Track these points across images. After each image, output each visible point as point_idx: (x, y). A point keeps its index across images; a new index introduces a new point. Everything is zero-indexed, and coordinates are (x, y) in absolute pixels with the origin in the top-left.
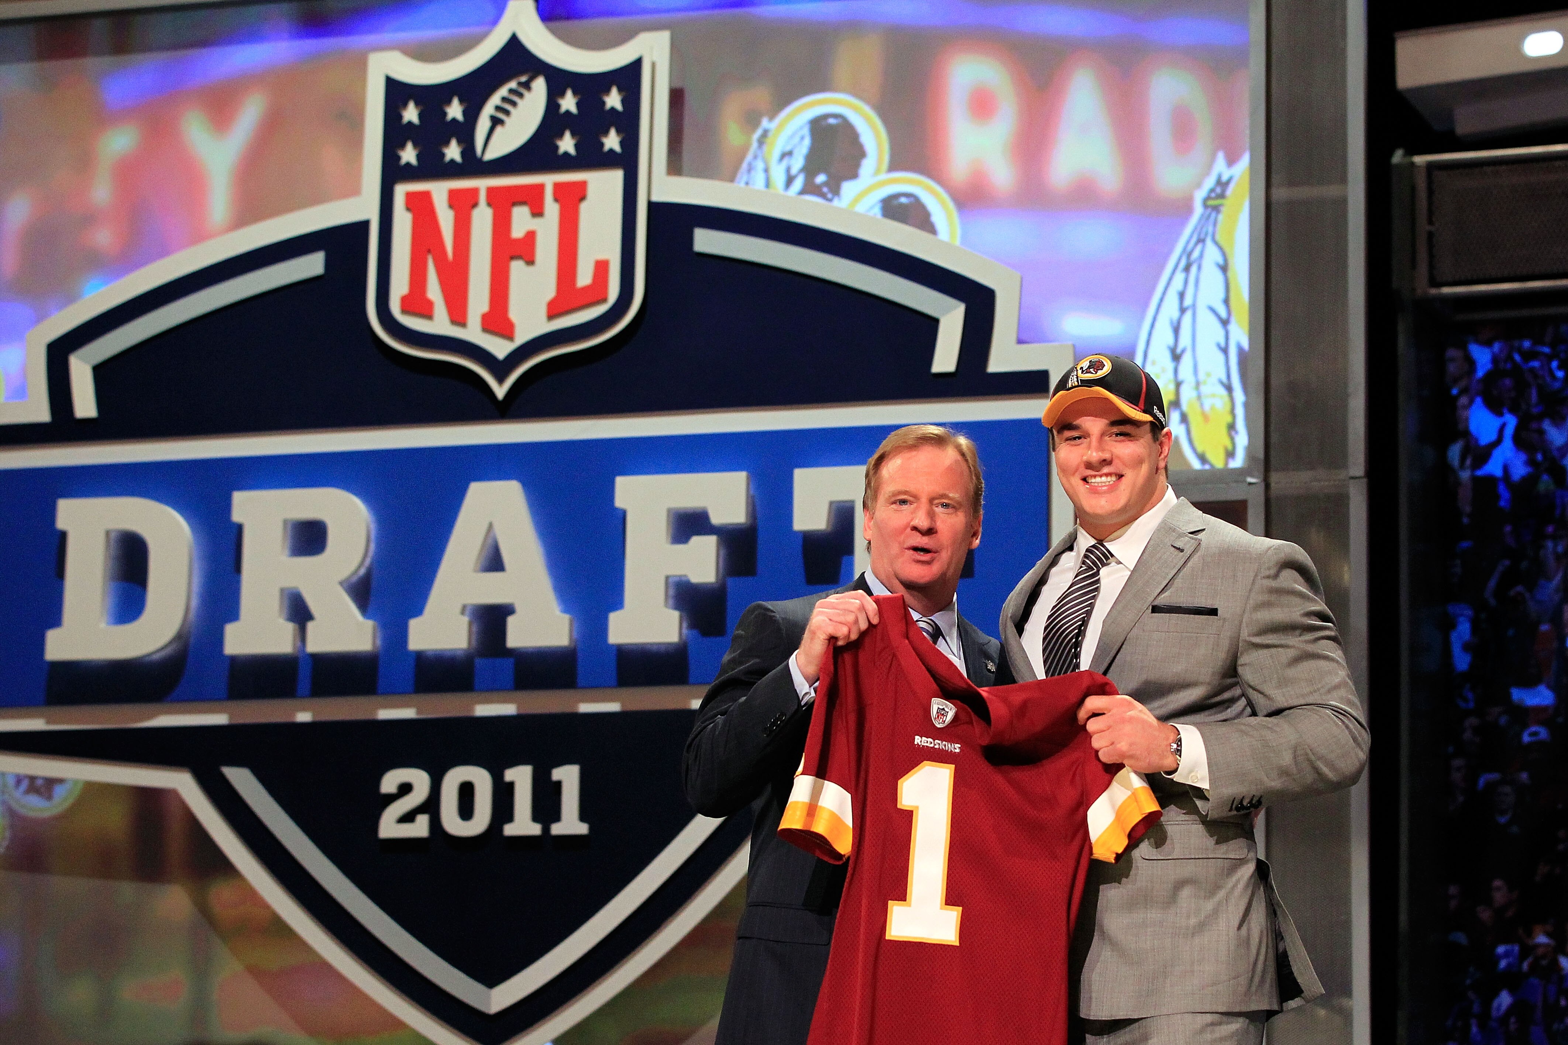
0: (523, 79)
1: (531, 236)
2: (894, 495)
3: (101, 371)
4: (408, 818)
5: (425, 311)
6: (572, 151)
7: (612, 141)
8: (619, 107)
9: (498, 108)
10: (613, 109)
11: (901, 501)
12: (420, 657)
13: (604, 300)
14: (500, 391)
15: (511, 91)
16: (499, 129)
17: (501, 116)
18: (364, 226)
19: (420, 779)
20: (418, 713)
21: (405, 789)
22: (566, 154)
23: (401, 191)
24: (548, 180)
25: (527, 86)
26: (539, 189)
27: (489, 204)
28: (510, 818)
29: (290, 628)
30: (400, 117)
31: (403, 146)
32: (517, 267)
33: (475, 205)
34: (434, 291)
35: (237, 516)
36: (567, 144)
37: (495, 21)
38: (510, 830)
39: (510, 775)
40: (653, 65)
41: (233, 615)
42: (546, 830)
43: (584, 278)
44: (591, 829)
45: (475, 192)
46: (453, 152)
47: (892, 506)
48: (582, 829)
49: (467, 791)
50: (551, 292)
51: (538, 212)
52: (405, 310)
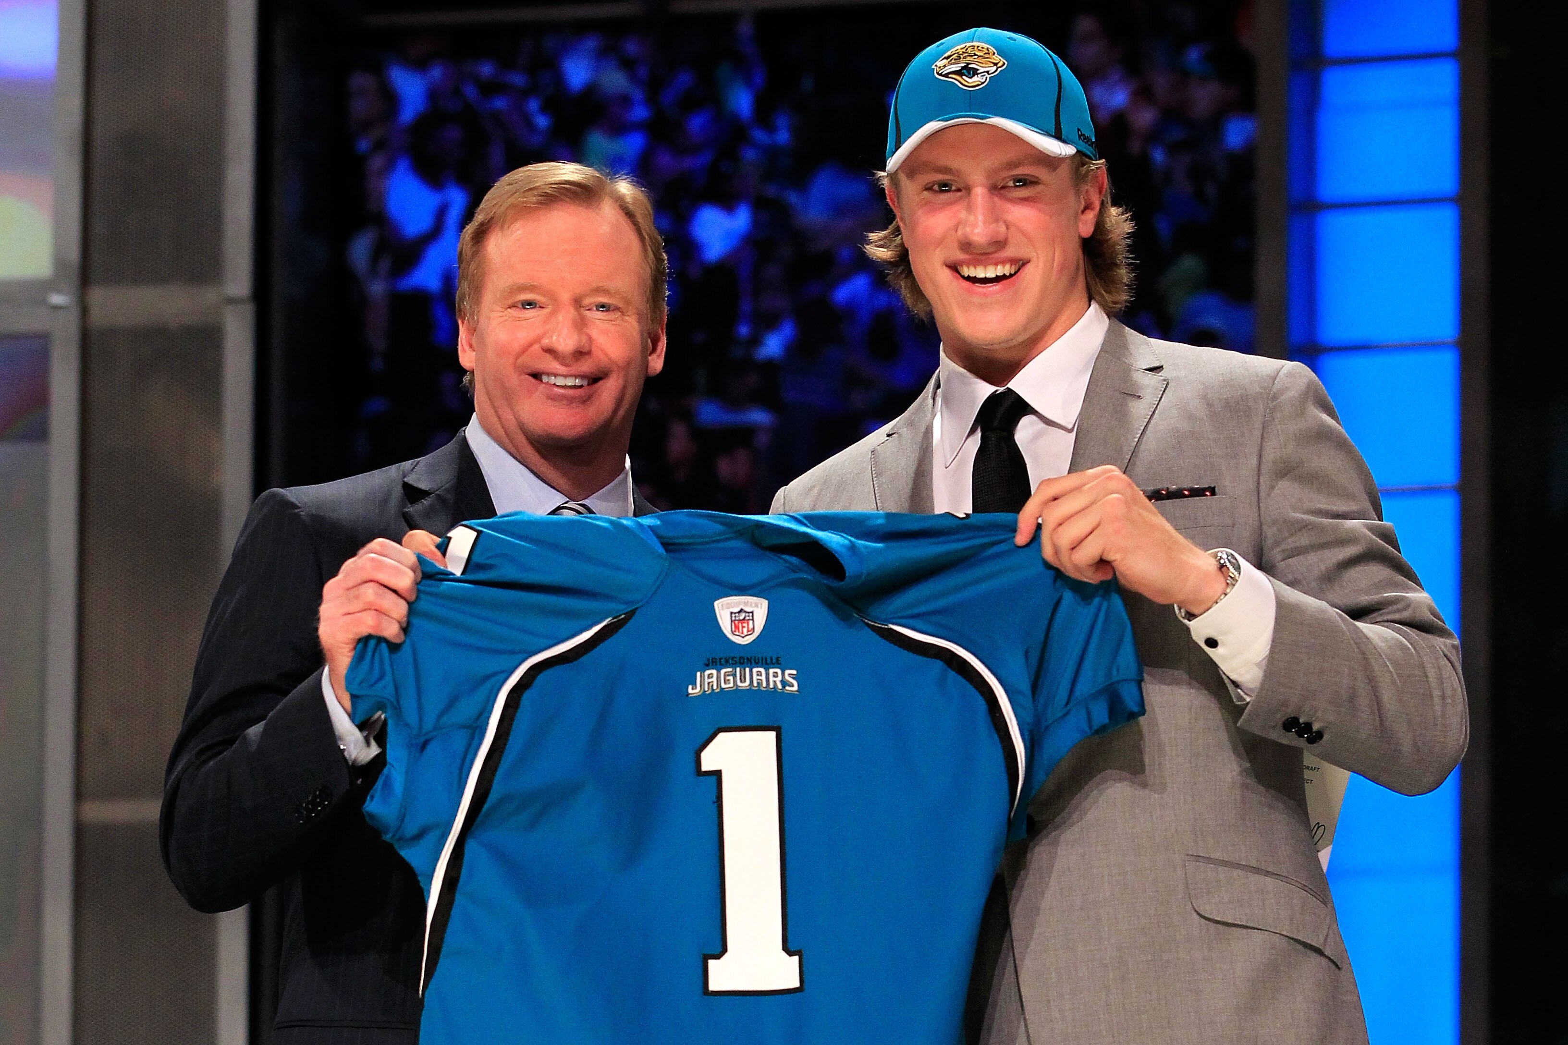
2: (512, 293)
11: (525, 302)
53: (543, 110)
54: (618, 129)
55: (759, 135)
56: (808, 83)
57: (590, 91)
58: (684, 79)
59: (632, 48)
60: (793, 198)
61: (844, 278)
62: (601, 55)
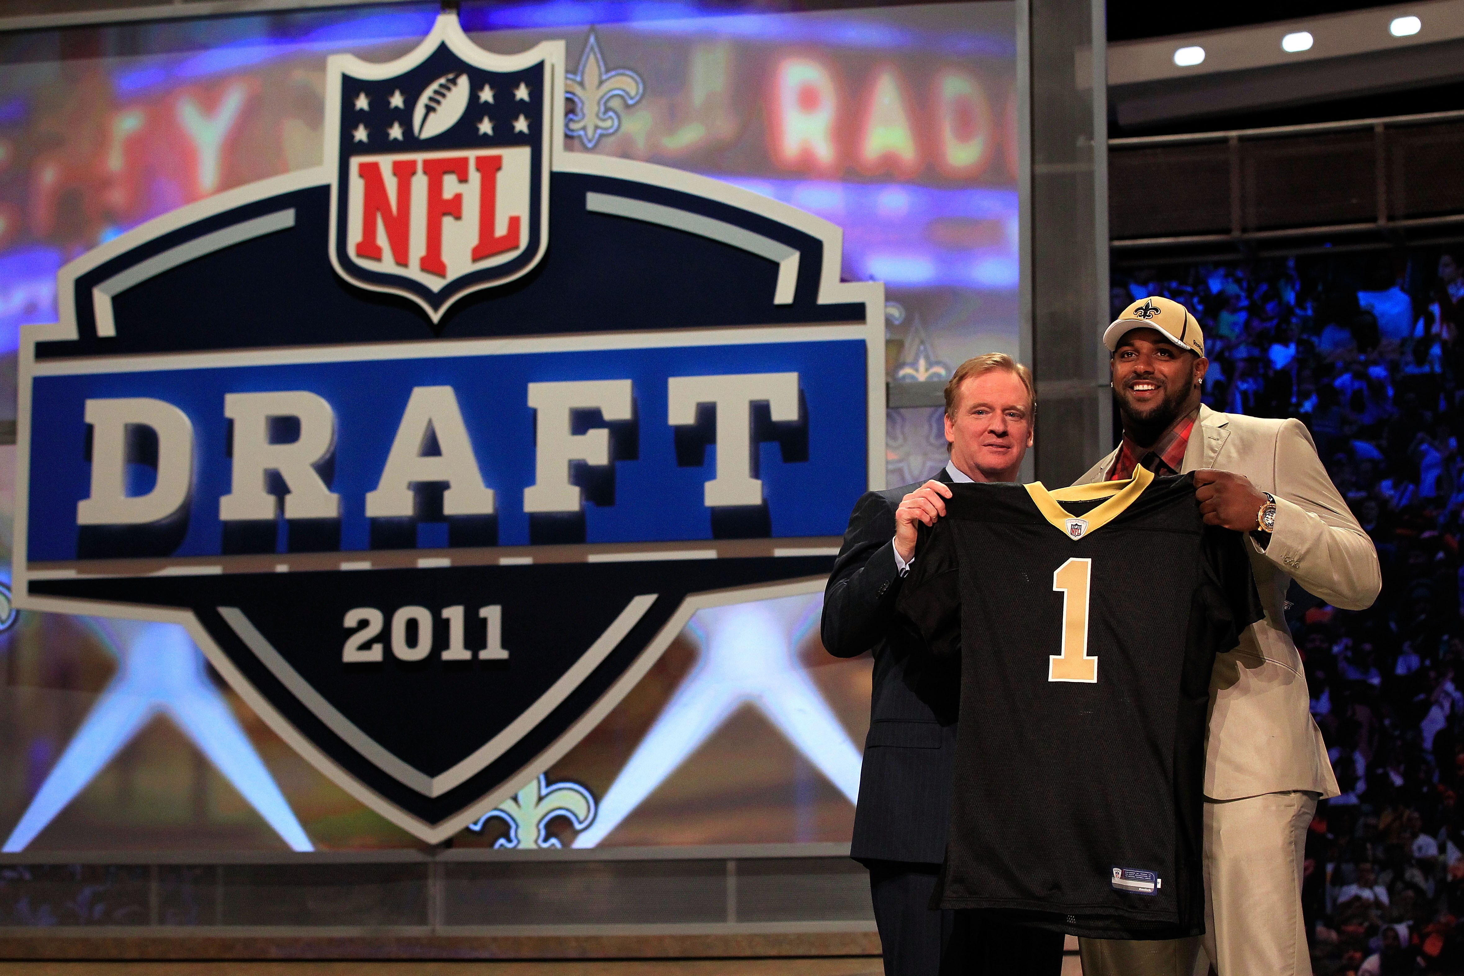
0: (451, 76)
1: (458, 197)
2: (975, 407)
3: (119, 301)
4: (366, 646)
5: (376, 255)
6: (490, 132)
7: (521, 125)
8: (526, 98)
9: (431, 99)
10: (522, 100)
11: (978, 410)
12: (375, 522)
13: (516, 247)
14: (436, 317)
15: (441, 86)
16: (432, 116)
17: (433, 105)
18: (326, 188)
19: (375, 617)
20: (373, 565)
21: (364, 624)
22: (485, 134)
23: (355, 162)
24: (471, 155)
25: (454, 82)
26: (465, 161)
27: (425, 172)
28: (446, 646)
29: (271, 500)
30: (354, 105)
31: (356, 128)
32: (448, 222)
33: (414, 173)
34: (382, 239)
35: (229, 412)
36: (486, 127)
37: (426, 32)
38: (446, 656)
39: (446, 613)
40: (553, 67)
41: (227, 488)
42: (475, 655)
43: (501, 229)
44: (510, 655)
45: (413, 163)
46: (396, 132)
47: (973, 415)
48: (504, 655)
49: (412, 626)
50: (474, 240)
51: (463, 179)
52: (360, 254)
53: (1199, 303)
54: (1234, 311)
55: (1298, 311)
56: (1320, 288)
57: (1221, 293)
58: (1264, 287)
59: (1240, 274)
60: (1315, 340)
61: (1340, 374)
62: (1226, 277)
